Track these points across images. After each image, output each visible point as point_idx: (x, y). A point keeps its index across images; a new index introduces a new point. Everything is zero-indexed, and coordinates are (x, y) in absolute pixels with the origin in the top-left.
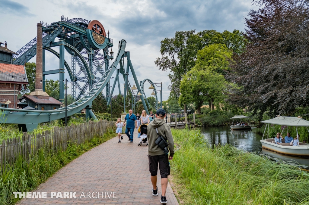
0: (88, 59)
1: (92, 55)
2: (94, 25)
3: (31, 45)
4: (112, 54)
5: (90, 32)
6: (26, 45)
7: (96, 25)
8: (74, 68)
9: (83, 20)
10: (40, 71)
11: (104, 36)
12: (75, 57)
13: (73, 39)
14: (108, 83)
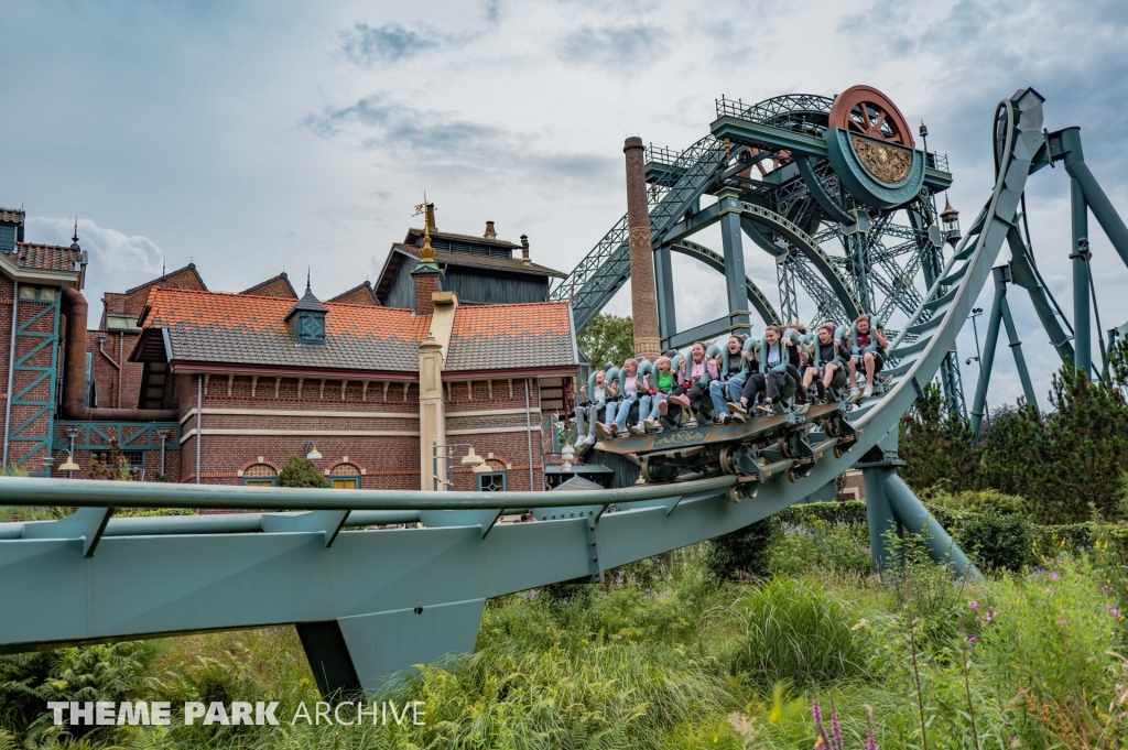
0: (847, 262)
1: (859, 236)
2: (853, 112)
3: (618, 239)
4: (952, 220)
5: (840, 138)
6: (600, 244)
7: (864, 105)
8: (790, 309)
9: (804, 98)
10: (649, 329)
11: (907, 145)
12: (791, 261)
13: (772, 190)
14: (948, 357)
